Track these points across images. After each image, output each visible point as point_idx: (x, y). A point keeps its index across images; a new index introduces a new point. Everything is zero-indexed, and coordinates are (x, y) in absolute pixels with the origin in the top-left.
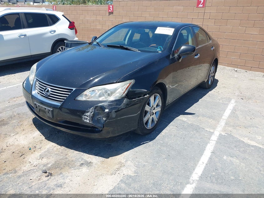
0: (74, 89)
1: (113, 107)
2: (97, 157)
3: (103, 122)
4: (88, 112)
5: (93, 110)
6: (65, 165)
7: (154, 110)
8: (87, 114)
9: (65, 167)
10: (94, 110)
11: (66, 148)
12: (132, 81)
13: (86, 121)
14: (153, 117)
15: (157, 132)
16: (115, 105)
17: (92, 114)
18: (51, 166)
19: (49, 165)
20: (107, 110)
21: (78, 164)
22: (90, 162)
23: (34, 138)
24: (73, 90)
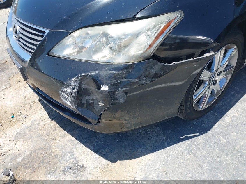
0: (47, 31)
1: (119, 81)
2: (97, 156)
3: (97, 109)
4: (67, 86)
5: (77, 84)
6: (41, 165)
7: (218, 75)
8: (65, 89)
9: (41, 168)
10: (80, 84)
11: (57, 125)
12: (176, 16)
13: (66, 102)
14: (213, 90)
15: (216, 114)
16: (124, 76)
17: (74, 91)
18: (22, 160)
19: (19, 159)
20: (105, 88)
21: (62, 168)
22: (82, 167)
23: (25, 97)
24: (44, 33)
